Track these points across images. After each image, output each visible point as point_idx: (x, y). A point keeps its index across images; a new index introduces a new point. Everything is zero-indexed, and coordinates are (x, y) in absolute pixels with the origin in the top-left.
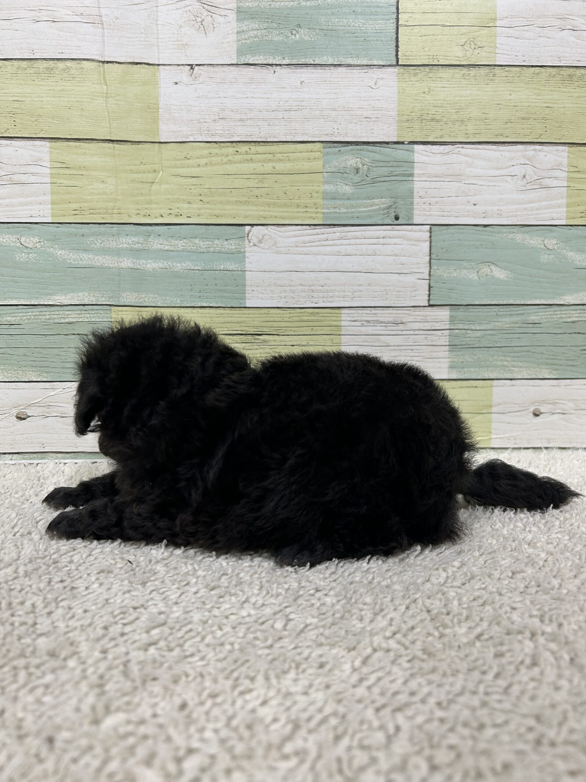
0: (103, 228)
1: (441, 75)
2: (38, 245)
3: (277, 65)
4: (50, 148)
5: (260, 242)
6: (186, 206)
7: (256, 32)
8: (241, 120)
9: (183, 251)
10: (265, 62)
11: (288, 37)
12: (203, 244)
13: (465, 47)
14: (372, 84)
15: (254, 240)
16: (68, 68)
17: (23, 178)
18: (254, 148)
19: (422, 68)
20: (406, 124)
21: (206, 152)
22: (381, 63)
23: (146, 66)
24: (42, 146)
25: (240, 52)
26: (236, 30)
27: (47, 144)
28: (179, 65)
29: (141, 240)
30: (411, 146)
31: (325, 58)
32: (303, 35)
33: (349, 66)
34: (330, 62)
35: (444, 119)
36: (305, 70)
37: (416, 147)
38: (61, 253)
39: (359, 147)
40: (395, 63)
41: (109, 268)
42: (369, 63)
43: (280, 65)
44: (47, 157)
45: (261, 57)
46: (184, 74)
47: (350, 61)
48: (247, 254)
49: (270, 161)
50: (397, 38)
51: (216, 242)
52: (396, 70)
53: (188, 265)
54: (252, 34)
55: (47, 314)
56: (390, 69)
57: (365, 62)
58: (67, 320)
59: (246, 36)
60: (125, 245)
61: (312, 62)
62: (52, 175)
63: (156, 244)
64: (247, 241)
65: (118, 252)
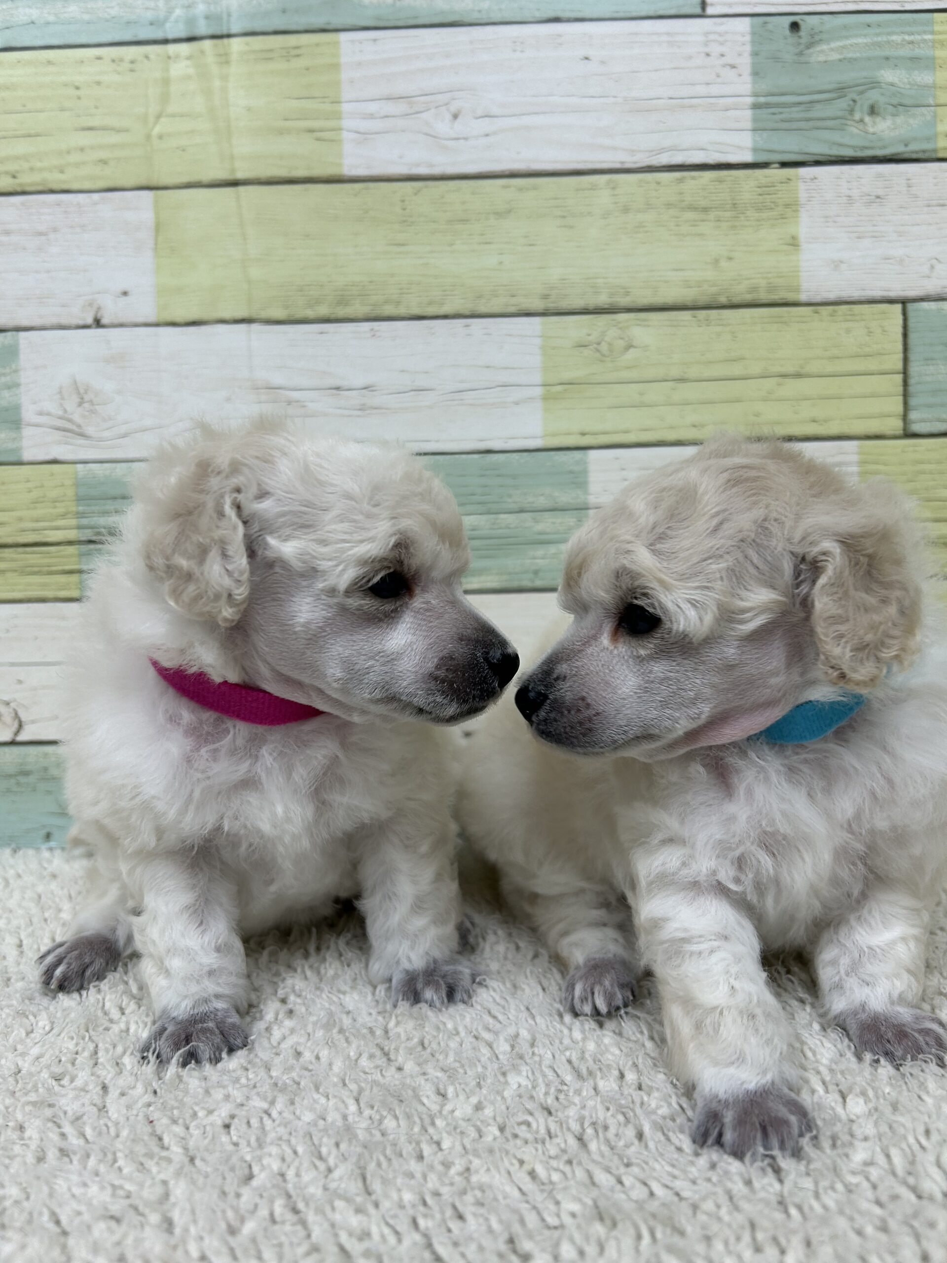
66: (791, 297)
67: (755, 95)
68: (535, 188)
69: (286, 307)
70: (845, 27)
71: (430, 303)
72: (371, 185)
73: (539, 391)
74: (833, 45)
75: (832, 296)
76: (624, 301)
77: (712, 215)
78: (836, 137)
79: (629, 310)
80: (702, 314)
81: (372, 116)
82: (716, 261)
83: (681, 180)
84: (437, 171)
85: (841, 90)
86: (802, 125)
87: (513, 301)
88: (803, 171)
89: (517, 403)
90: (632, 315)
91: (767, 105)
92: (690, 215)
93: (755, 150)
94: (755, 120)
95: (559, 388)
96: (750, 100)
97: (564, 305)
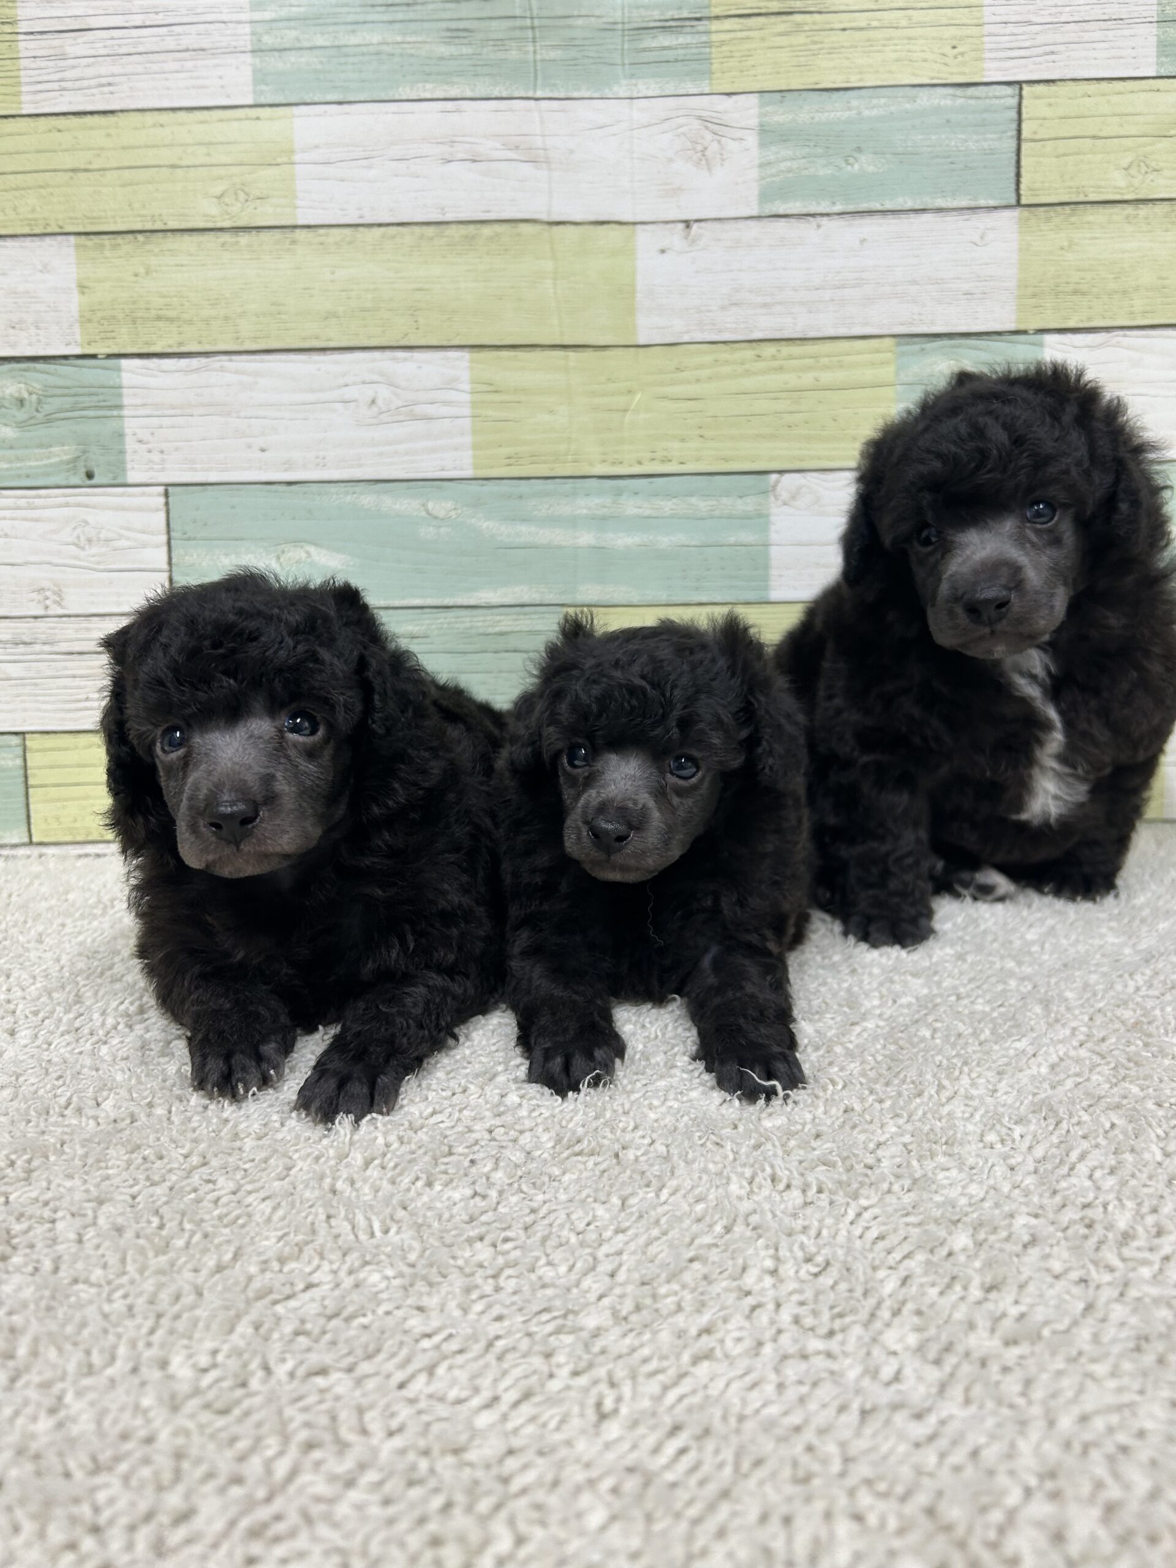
0: (550, 485)
1: (1091, 218)
2: (453, 513)
3: (822, 215)
4: (472, 361)
5: (794, 497)
6: (676, 445)
7: (788, 164)
8: (765, 305)
9: (672, 516)
10: (804, 211)
11: (840, 169)
12: (702, 505)
13: (1133, 172)
14: (976, 238)
15: (785, 495)
16: (497, 235)
17: (430, 410)
18: (786, 350)
19: (1059, 208)
20: (1033, 301)
21: (708, 359)
22: (992, 203)
23: (617, 227)
24: (458, 359)
25: (765, 196)
26: (757, 162)
27: (466, 355)
28: (667, 222)
29: (608, 500)
30: (1038, 337)
31: (900, 200)
32: (866, 164)
33: (940, 210)
34: (909, 205)
35: (1095, 290)
36: (867, 220)
37: (1049, 338)
38: (487, 525)
39: (953, 342)
40: (1013, 201)
41: (559, 547)
42: (973, 204)
43: (828, 215)
44: (465, 376)
45: (798, 204)
46: (675, 237)
47: (940, 203)
48: (773, 519)
49: (810, 368)
50: (1018, 162)
51: (724, 500)
52: (1016, 213)
53: (681, 538)
54: (783, 166)
55: (466, 620)
56: (1007, 213)
57: (964, 203)
58: (497, 629)
59: (774, 171)
60: (585, 511)
61: (880, 208)
62: (474, 404)
63: (631, 507)
64: (772, 498)
65: (573, 522)
66: (83, 240)
67: (120, 417)
68: (305, 339)
69: (519, 235)
70: (48, 475)
71: (393, 237)
72: (445, 343)
73: (297, 158)
74: (57, 459)
75: (48, 240)
76: (226, 237)
77: (153, 313)
78: (52, 380)
79: (221, 229)
80: (158, 226)
81: (445, 403)
82: (147, 273)
83: (180, 344)
84: (388, 354)
85: (49, 420)
86: (81, 391)
87: (322, 239)
88: (78, 351)
89: (317, 147)
90: (219, 225)
91: (110, 408)
92: (172, 314)
93: (119, 369)
94: (120, 395)
95: (279, 160)
96: (125, 412)
97: (277, 234)
